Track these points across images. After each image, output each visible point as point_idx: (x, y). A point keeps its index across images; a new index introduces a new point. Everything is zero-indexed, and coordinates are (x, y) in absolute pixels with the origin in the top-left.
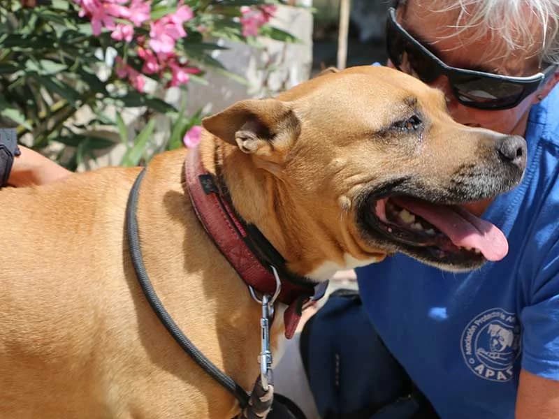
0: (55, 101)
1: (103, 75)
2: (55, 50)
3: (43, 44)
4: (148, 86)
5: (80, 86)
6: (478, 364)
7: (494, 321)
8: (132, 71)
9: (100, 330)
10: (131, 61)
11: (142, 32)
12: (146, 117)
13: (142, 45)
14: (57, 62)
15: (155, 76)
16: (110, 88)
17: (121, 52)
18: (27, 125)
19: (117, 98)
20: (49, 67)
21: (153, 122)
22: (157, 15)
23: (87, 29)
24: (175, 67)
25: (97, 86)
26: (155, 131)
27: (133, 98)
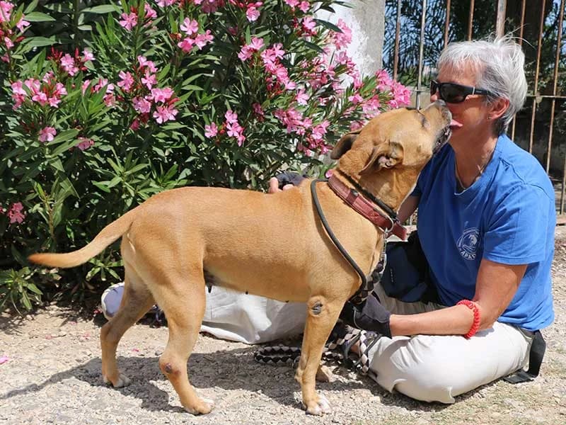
0: (273, 161)
1: (293, 150)
2: (273, 140)
3: (268, 137)
4: (311, 154)
5: (283, 154)
6: (463, 250)
7: (472, 233)
8: (305, 148)
10: (304, 143)
11: (309, 131)
12: (310, 167)
13: (309, 137)
14: (274, 145)
15: (314, 150)
16: (295, 155)
17: (300, 140)
19: (298, 159)
20: (271, 147)
21: (313, 169)
22: (315, 124)
23: (285, 131)
24: (322, 146)
25: (290, 154)
26: (314, 173)
27: (305, 159)
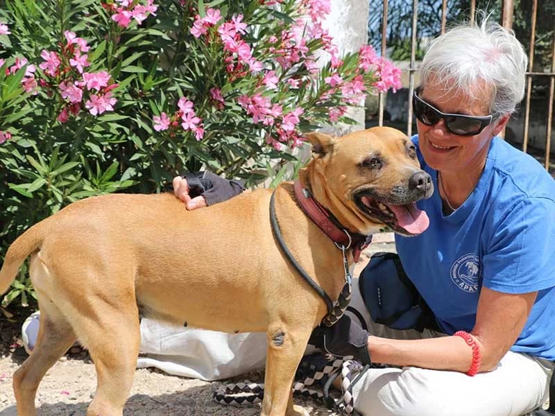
0: (236, 157)
1: (260, 144)
2: (236, 131)
3: (230, 128)
4: (283, 148)
5: (249, 149)
6: (461, 282)
7: (470, 260)
8: (274, 140)
9: (261, 269)
10: (273, 135)
11: (278, 121)
12: (281, 163)
13: (278, 127)
14: (237, 137)
15: (285, 143)
16: (263, 149)
17: (268, 131)
18: (222, 169)
19: (266, 154)
20: (231, 140)
21: (285, 166)
22: (285, 112)
23: (250, 121)
24: (296, 138)
25: (256, 148)
26: (286, 171)
27: (274, 154)
